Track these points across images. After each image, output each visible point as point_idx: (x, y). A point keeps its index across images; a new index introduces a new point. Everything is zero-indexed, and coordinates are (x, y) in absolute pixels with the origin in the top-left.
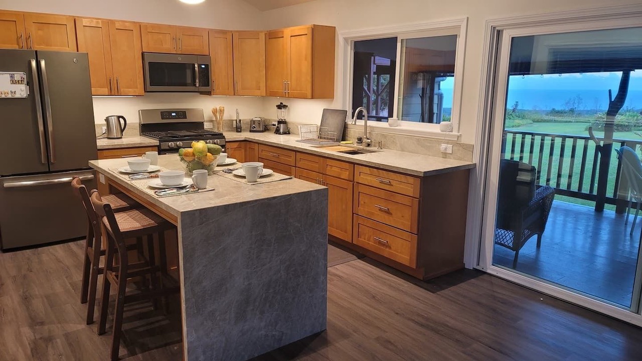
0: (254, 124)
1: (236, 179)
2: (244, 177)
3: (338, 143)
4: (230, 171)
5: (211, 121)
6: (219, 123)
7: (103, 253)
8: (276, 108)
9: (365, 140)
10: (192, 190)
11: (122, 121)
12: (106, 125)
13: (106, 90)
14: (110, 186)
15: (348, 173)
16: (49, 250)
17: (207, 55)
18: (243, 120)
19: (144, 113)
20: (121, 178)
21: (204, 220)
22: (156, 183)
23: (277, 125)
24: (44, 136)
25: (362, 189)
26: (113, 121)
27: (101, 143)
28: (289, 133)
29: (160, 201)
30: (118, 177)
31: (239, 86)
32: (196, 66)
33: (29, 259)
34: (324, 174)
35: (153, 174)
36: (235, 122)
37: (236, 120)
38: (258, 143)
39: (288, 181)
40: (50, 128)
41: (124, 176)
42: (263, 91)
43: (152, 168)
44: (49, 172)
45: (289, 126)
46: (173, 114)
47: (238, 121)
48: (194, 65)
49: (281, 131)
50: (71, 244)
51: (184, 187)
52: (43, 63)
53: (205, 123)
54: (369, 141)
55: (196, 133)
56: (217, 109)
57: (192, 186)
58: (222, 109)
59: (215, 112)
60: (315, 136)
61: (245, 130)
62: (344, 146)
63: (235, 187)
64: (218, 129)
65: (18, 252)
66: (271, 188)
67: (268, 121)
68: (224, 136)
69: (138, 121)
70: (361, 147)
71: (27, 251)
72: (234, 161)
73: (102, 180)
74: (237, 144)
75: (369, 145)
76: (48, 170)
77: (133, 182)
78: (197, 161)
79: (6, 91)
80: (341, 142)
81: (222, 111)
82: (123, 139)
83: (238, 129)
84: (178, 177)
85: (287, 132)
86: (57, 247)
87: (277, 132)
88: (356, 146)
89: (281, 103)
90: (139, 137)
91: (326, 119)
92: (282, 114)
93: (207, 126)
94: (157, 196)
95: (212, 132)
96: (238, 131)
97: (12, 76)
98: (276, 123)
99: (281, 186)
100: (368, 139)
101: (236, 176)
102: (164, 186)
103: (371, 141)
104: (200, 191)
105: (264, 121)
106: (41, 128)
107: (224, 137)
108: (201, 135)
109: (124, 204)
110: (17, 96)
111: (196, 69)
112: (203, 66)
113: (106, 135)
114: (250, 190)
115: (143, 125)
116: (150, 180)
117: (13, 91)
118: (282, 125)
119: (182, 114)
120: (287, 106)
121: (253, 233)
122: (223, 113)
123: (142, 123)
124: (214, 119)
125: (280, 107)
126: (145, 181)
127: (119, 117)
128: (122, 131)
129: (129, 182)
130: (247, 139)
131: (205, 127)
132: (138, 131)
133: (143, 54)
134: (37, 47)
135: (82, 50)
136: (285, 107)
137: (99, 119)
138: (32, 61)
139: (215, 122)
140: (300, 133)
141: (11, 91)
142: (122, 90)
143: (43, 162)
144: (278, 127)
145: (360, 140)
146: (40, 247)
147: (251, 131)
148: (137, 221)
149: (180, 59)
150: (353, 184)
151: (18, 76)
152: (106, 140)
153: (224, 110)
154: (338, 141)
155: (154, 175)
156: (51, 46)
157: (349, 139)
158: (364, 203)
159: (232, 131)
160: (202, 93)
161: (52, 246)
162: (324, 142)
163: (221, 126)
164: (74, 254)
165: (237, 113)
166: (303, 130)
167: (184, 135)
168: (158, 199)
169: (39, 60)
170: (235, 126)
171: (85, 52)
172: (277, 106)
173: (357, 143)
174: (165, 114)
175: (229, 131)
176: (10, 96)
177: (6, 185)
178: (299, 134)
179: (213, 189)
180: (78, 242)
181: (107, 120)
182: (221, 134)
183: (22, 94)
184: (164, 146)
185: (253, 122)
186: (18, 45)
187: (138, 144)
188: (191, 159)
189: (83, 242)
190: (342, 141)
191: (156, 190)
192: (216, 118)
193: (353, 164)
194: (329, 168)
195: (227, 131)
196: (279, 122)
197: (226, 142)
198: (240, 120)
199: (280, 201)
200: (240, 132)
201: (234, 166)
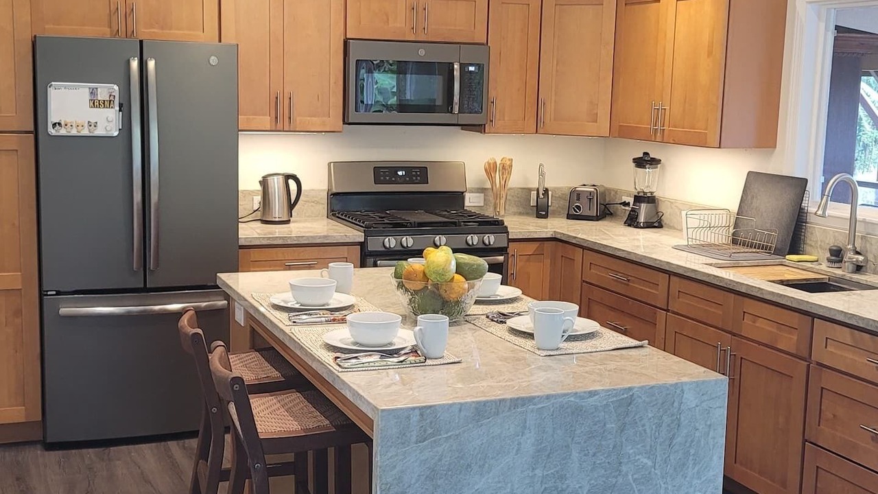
0: (578, 199)
1: (513, 338)
2: (530, 336)
3: (779, 259)
4: (502, 318)
5: (482, 190)
6: (497, 196)
7: (224, 476)
8: (634, 164)
9: (849, 256)
10: (412, 358)
11: (293, 185)
12: (261, 193)
13: (266, 121)
14: (253, 330)
15: (795, 338)
16: (130, 453)
17: (483, 44)
18: (554, 190)
19: (339, 168)
20: (272, 318)
21: (430, 431)
22: (339, 338)
23: (631, 206)
24: (141, 212)
25: (829, 380)
26: (276, 185)
27: (249, 231)
28: (660, 226)
29: (343, 381)
30: (268, 315)
31: (549, 113)
32: (455, 66)
33: (90, 469)
34: (734, 335)
35: (337, 315)
36: (534, 193)
37: (538, 190)
38: (583, 248)
39: (633, 352)
40: (154, 197)
41: (278, 314)
42: (604, 126)
43: (337, 300)
44: (145, 290)
45: (663, 208)
46: (400, 173)
47: (541, 192)
48: (450, 67)
49: (642, 219)
50: (173, 445)
51: (396, 352)
52: (151, 64)
53: (467, 195)
54: (861, 258)
55: (443, 216)
56: (496, 163)
57: (414, 351)
58: (508, 163)
59: (491, 169)
60: (721, 237)
61: (557, 214)
62: (795, 267)
63: (505, 359)
64: (495, 208)
65: (73, 451)
66: (587, 369)
67: (613, 193)
68: (506, 227)
69: (325, 187)
70: (839, 272)
71: (90, 450)
72: (516, 292)
73: (240, 317)
74: (535, 245)
75: (859, 269)
76: (142, 286)
77: (296, 329)
78: (430, 291)
79: (79, 122)
80: (787, 257)
81: (506, 168)
82: (291, 225)
83: (542, 211)
84: (388, 326)
85: (656, 223)
86: (145, 448)
87: (632, 221)
88: (825, 269)
89: (646, 154)
90: (326, 221)
91: (753, 197)
92: (646, 180)
93: (472, 201)
94: (338, 368)
95: (479, 216)
96: (539, 216)
97: (93, 92)
98: (631, 200)
99: (612, 365)
100: (858, 253)
101: (514, 332)
102: (356, 343)
103: (866, 260)
104: (429, 362)
105: (603, 194)
106: (137, 197)
107: (505, 230)
108: (454, 223)
109: (274, 374)
110: (100, 132)
111: (457, 73)
112: (472, 69)
113: (258, 215)
114: (539, 368)
115: (335, 194)
116: (331, 327)
117: (93, 121)
118: (643, 206)
119: (419, 172)
120: (659, 161)
121: (539, 472)
122: (510, 173)
123: (334, 190)
124: (488, 185)
125: (643, 162)
126: (319, 328)
127: (288, 177)
128: (291, 206)
129: (287, 330)
130: (558, 236)
131: (467, 203)
132: (323, 208)
133: (346, 43)
134: (143, 32)
135: (229, 37)
136: (654, 162)
137: (248, 181)
138: (131, 61)
139: (490, 193)
140: (685, 230)
141: (89, 122)
142: (298, 119)
143: (135, 269)
144: (633, 210)
145: (837, 255)
146: (116, 445)
147: (569, 217)
148: (295, 418)
149: (422, 52)
150: (809, 366)
151: (106, 90)
152: (259, 224)
153: (511, 166)
154: (779, 252)
155: (340, 317)
156: (171, 29)
157: (808, 248)
158: (834, 416)
159: (528, 214)
160: (466, 127)
161: (137, 446)
162: (744, 253)
163: (503, 201)
164: (174, 466)
165: (542, 174)
166: (693, 222)
167: (420, 221)
168: (339, 374)
169: (144, 58)
170: (533, 203)
171: (234, 42)
172: (635, 160)
173: (829, 260)
174: (383, 172)
175: (520, 214)
176: (85, 132)
177: (64, 311)
178: (681, 230)
179: (457, 360)
180: (187, 441)
181: (264, 182)
182: (501, 223)
183: (108, 129)
184: (374, 244)
185: (575, 195)
186: (111, 27)
187: (320, 237)
188: (419, 285)
189: (194, 443)
190: (789, 253)
191: (338, 354)
192: (493, 183)
193: (811, 315)
194: (748, 320)
195: (515, 214)
196: (638, 199)
197: (510, 240)
198: (546, 191)
199: (605, 402)
200: (546, 217)
201: (515, 305)
